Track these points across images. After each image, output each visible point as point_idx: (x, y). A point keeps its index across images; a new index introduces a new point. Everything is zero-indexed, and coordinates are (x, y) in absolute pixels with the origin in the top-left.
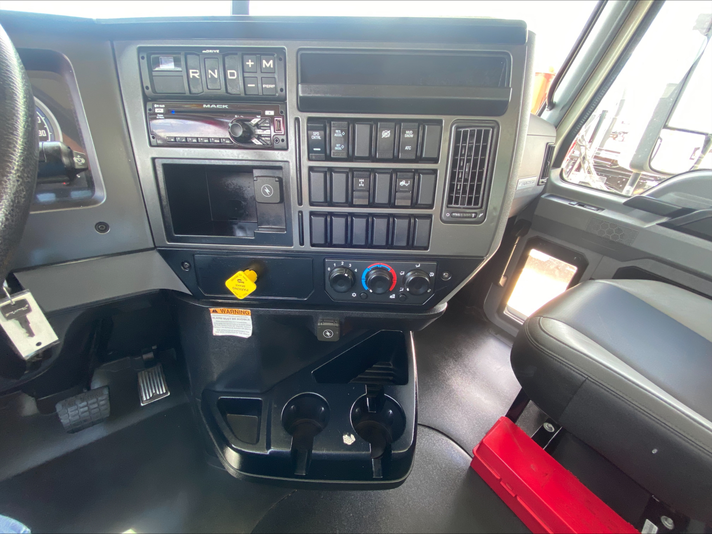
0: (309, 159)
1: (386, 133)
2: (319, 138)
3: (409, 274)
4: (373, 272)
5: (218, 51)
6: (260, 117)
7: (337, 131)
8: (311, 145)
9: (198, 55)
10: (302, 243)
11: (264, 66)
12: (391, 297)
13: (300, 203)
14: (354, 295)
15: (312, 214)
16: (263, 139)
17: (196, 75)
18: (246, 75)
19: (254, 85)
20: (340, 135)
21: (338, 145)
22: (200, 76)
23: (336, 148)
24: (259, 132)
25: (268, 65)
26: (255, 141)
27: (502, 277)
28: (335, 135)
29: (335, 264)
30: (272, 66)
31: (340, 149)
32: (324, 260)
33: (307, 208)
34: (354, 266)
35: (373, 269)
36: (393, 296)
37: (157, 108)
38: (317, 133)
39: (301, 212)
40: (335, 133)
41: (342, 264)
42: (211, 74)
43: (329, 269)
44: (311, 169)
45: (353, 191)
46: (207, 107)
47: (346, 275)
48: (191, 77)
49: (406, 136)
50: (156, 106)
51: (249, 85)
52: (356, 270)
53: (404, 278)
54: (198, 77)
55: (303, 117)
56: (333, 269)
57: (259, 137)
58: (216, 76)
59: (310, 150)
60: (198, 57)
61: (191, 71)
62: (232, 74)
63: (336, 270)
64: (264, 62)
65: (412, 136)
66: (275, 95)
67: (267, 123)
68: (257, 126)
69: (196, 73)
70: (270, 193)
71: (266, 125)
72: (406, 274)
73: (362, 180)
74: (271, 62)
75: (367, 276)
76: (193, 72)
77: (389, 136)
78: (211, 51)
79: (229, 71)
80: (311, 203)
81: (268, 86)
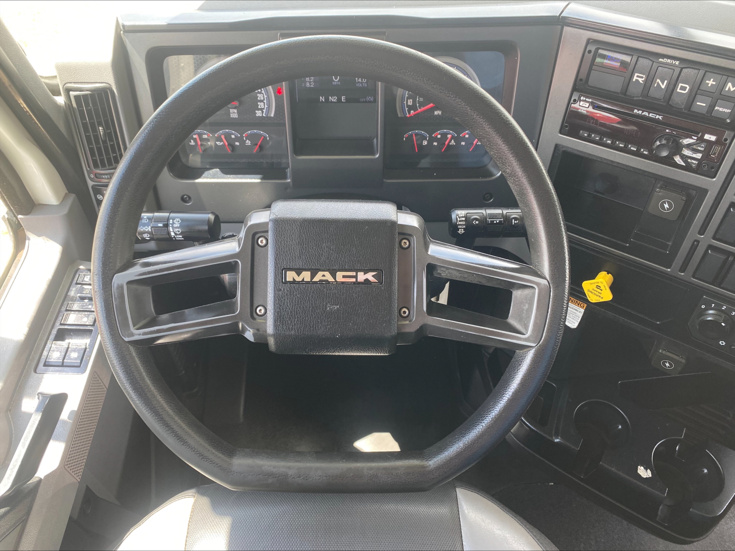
5: (677, 63)
6: (696, 138)
9: (653, 61)
10: (683, 269)
11: (727, 89)
13: (702, 231)
14: (722, 343)
15: (710, 247)
16: (689, 160)
17: (640, 80)
18: (699, 92)
19: (704, 105)
22: (645, 81)
24: (686, 152)
26: (678, 159)
29: (713, 305)
32: (703, 295)
33: (707, 240)
37: (583, 101)
39: (698, 242)
41: (723, 308)
42: (658, 84)
43: (703, 307)
44: (733, 206)
46: (638, 113)
47: (723, 324)
48: (634, 80)
50: (582, 98)
51: (698, 103)
54: (641, 82)
56: (708, 308)
57: (684, 157)
58: (663, 87)
60: (651, 63)
61: (636, 74)
62: (683, 88)
63: (711, 312)
64: (730, 85)
66: (726, 120)
67: (702, 147)
68: (688, 146)
69: (642, 77)
70: (669, 209)
71: (699, 148)
76: (638, 76)
78: (669, 61)
79: (680, 85)
80: (714, 238)
81: (721, 109)
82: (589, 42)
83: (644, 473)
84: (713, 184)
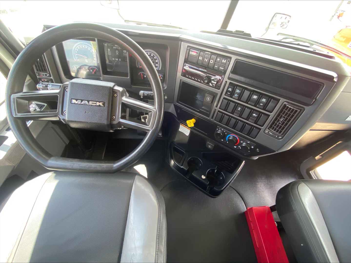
0: (225, 95)
1: (255, 97)
2: (231, 90)
3: (244, 143)
4: (231, 137)
5: (210, 53)
6: (215, 77)
7: (238, 90)
8: (227, 91)
9: (204, 53)
10: (212, 118)
11: (222, 62)
12: (234, 147)
13: (217, 107)
14: (222, 140)
15: (219, 111)
16: (213, 84)
17: (201, 59)
18: (216, 63)
19: (217, 67)
20: (238, 92)
21: (236, 95)
22: (202, 59)
23: (235, 95)
24: (213, 82)
25: (224, 62)
26: (210, 84)
27: (319, 156)
28: (237, 91)
30: (225, 62)
31: (236, 96)
32: (217, 126)
33: (218, 109)
34: (226, 132)
35: (232, 136)
36: (235, 147)
37: (187, 65)
38: (231, 89)
39: (216, 109)
40: (237, 90)
41: (222, 130)
42: (205, 60)
43: (217, 129)
44: (224, 98)
45: (235, 110)
46: (200, 69)
47: (221, 134)
49: (262, 100)
51: (215, 66)
52: (226, 134)
53: (242, 144)
55: (229, 81)
56: (219, 130)
57: (212, 83)
58: (206, 61)
59: (226, 93)
60: (203, 53)
61: (200, 57)
62: (212, 61)
63: (220, 131)
64: (223, 60)
65: (265, 101)
66: (222, 71)
68: (213, 80)
69: (201, 58)
70: (209, 100)
71: (216, 80)
72: (243, 143)
73: (240, 108)
74: (225, 61)
75: (229, 137)
76: (200, 58)
77: (256, 98)
78: (208, 53)
79: (211, 60)
80: (220, 108)
81: (221, 68)
82: (188, 46)
83: (203, 177)
84: (219, 92)
